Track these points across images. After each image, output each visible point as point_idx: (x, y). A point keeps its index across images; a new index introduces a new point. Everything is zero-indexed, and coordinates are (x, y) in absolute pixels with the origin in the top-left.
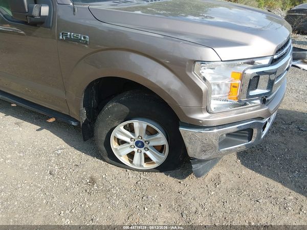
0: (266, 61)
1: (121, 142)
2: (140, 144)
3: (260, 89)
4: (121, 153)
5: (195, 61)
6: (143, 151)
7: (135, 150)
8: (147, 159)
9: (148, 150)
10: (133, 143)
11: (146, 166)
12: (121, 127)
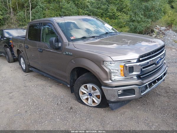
0: (135, 61)
1: (84, 93)
2: (90, 95)
3: (135, 72)
4: (84, 98)
5: (104, 61)
6: (92, 98)
7: (89, 97)
8: (94, 102)
9: (94, 97)
10: (88, 94)
11: (93, 105)
12: (83, 87)
